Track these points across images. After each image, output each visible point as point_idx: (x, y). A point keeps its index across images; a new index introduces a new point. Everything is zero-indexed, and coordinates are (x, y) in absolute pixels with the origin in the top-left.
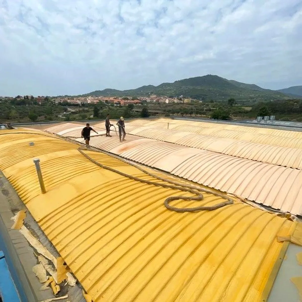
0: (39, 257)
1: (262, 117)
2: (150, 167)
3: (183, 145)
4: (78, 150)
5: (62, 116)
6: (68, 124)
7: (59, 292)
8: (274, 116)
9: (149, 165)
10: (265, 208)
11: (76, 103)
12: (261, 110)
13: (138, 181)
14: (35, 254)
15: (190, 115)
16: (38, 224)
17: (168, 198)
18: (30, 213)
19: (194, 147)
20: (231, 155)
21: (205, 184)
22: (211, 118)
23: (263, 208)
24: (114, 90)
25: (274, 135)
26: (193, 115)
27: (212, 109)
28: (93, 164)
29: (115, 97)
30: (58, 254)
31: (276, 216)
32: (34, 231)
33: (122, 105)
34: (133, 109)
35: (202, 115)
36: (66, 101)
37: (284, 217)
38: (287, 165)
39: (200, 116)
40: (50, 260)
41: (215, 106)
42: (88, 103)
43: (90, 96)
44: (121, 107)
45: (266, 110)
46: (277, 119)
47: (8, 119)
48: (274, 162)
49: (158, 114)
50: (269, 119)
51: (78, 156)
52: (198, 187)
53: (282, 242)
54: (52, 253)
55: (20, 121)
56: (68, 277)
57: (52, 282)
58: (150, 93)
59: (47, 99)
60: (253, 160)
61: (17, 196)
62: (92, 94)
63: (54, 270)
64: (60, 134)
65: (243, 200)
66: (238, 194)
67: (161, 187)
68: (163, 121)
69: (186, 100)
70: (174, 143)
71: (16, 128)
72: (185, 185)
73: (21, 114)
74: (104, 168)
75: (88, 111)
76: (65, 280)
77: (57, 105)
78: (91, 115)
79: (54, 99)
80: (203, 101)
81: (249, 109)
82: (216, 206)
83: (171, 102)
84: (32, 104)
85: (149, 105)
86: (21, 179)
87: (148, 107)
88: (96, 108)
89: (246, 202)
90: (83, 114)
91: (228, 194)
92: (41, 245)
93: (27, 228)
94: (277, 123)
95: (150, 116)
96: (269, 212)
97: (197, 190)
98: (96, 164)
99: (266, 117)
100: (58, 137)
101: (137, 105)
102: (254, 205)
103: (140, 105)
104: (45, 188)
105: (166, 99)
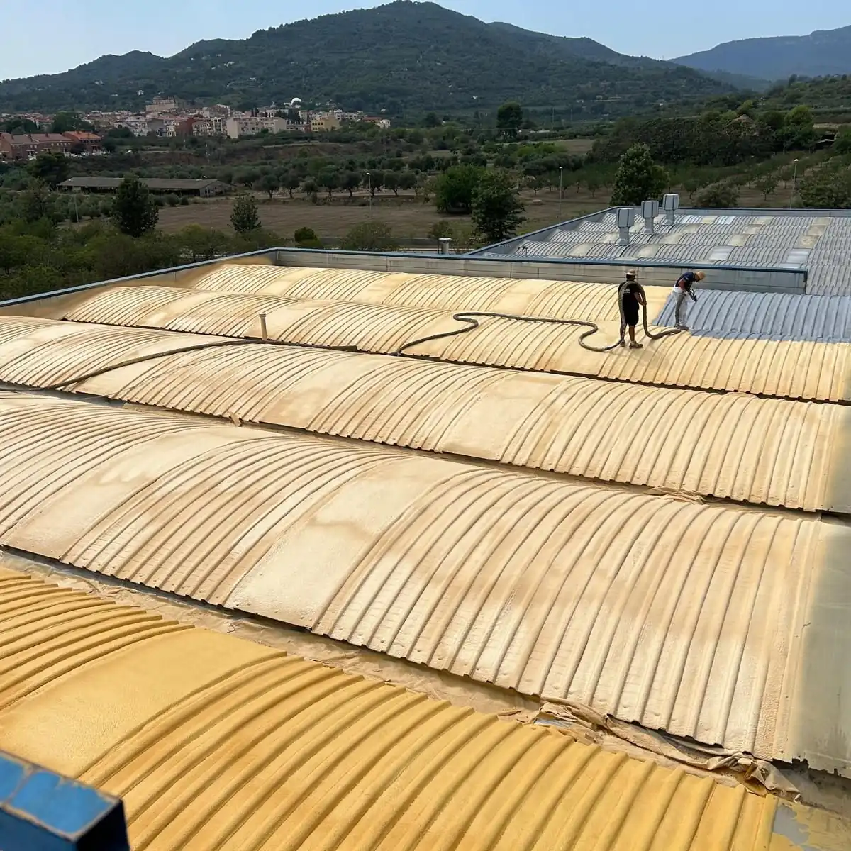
15: (346, 193)
26: (363, 192)
27: (437, 159)
34: (65, 178)
35: (401, 192)
39: (392, 193)
41: (448, 142)
49: (198, 198)
58: (140, 92)
69: (317, 117)
80: (392, 119)
83: (250, 132)
85: (148, 152)
101: (85, 154)
103: (100, 153)
105: (226, 117)
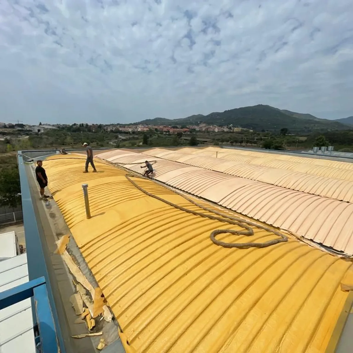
0: (77, 285)
1: (319, 148)
2: (197, 196)
3: (232, 175)
4: (125, 176)
5: (113, 143)
6: (118, 151)
7: (93, 327)
8: (333, 147)
9: (195, 194)
10: (326, 249)
11: (127, 131)
12: (317, 140)
13: (183, 210)
14: (74, 282)
15: (240, 144)
16: (80, 249)
17: (214, 231)
18: (73, 238)
19: (244, 177)
20: (285, 187)
21: (256, 218)
22: (262, 148)
23: (323, 249)
24: (164, 119)
25: (334, 167)
26: (244, 144)
27: (264, 139)
28: (139, 191)
29: (165, 126)
30: (96, 284)
31: (339, 259)
32: (75, 258)
33: (171, 134)
34: (181, 137)
35: (253, 145)
36: (118, 129)
37: (348, 261)
38: (350, 200)
39: (251, 145)
40: (88, 290)
41: (267, 135)
42: (139, 130)
43: (141, 125)
44: (169, 135)
45: (323, 141)
46: (336, 150)
47: (63, 145)
48: (335, 196)
49: (206, 143)
50: (327, 150)
51: (125, 182)
52: (248, 220)
53: (348, 291)
54: (91, 282)
55: (74, 146)
56: (104, 311)
57: (87, 315)
58: (199, 122)
59: (100, 126)
60: (310, 193)
61: (63, 220)
62: (142, 123)
63: (90, 302)
64: (110, 160)
65: (299, 238)
66: (293, 230)
67: (207, 218)
68: (211, 150)
69: (236, 129)
70: (222, 173)
71: (69, 153)
72: (233, 218)
73: (75, 140)
74: (150, 196)
75: (137, 139)
76: (101, 314)
77: (109, 132)
78: (140, 142)
79: (106, 127)
80: (254, 130)
81: (304, 139)
82: (268, 242)
83: (220, 131)
84: (86, 131)
85: (198, 134)
86: (68, 203)
87: (197, 136)
88: (145, 136)
89: (303, 240)
90: (132, 141)
91: (282, 231)
92: (81, 272)
93: (69, 253)
94: (336, 153)
95: (198, 145)
96: (330, 254)
97: (247, 224)
98: (141, 191)
99: (323, 148)
100: (107, 163)
101: (186, 133)
102: (312, 244)
104: (91, 213)
105: (216, 128)
